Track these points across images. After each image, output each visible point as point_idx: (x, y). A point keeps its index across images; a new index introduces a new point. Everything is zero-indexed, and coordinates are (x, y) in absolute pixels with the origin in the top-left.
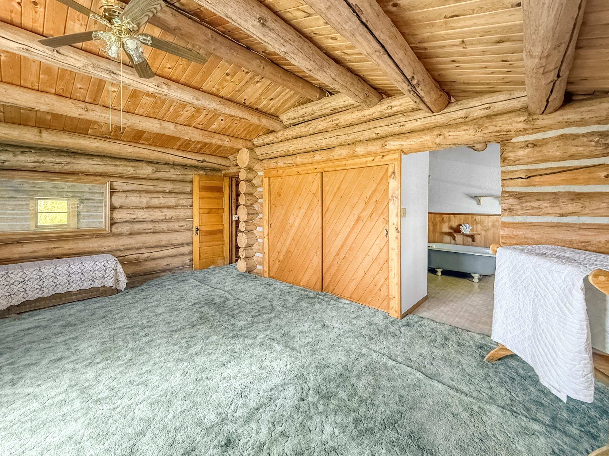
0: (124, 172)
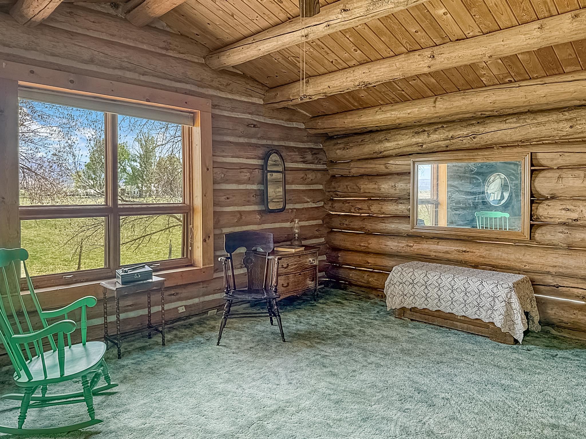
0: (554, 133)
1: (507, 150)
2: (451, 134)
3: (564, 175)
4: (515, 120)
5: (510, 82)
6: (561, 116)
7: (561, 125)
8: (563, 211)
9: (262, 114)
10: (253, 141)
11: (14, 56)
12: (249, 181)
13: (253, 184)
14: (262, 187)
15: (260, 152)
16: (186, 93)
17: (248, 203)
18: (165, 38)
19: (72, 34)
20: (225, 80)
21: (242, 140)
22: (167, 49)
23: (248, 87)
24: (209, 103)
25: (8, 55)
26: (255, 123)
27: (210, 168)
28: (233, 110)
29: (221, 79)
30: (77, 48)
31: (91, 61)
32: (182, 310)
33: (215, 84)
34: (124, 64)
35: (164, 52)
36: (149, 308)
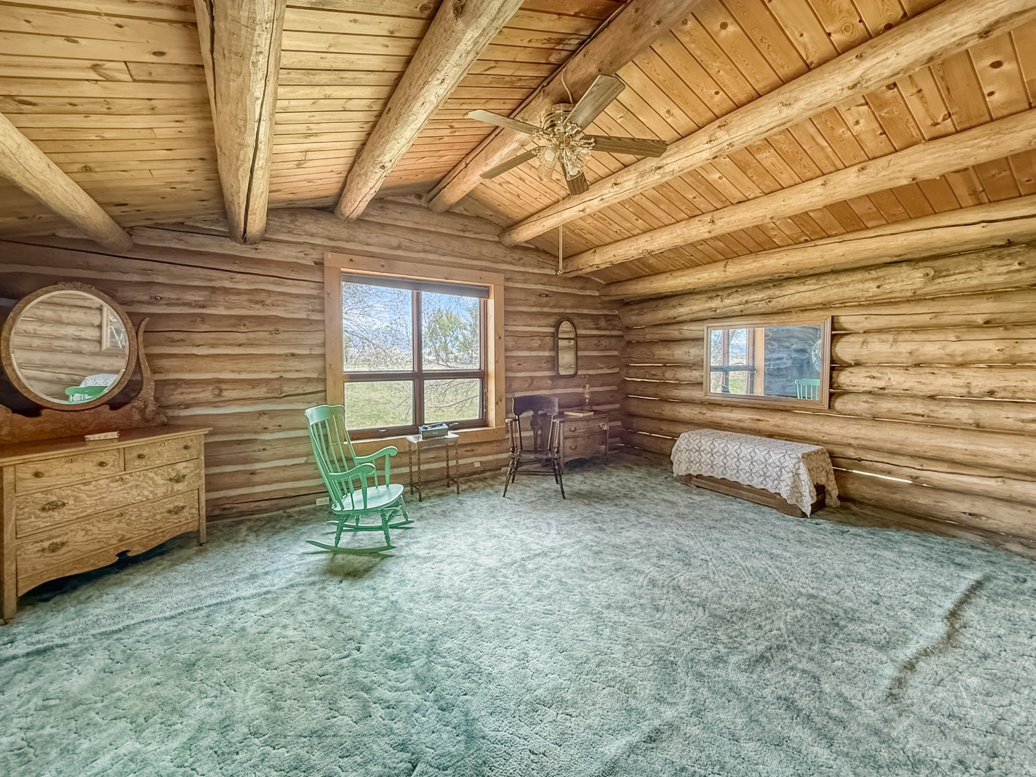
0: (860, 294)
1: (807, 314)
2: (745, 298)
3: (870, 340)
4: (814, 281)
5: (806, 241)
6: (866, 275)
7: (867, 285)
8: (868, 379)
9: (554, 284)
10: (546, 310)
11: (338, 248)
12: (541, 348)
13: (545, 350)
14: (553, 354)
15: (552, 320)
16: (481, 270)
17: (540, 369)
18: (462, 221)
19: (382, 226)
20: (517, 255)
21: (534, 309)
22: (464, 231)
23: (541, 259)
24: (502, 277)
25: (333, 247)
26: (547, 293)
27: (502, 336)
28: (525, 281)
29: (514, 254)
30: (387, 238)
31: (399, 247)
32: (477, 465)
33: (508, 259)
34: (427, 248)
35: (461, 234)
36: (448, 461)
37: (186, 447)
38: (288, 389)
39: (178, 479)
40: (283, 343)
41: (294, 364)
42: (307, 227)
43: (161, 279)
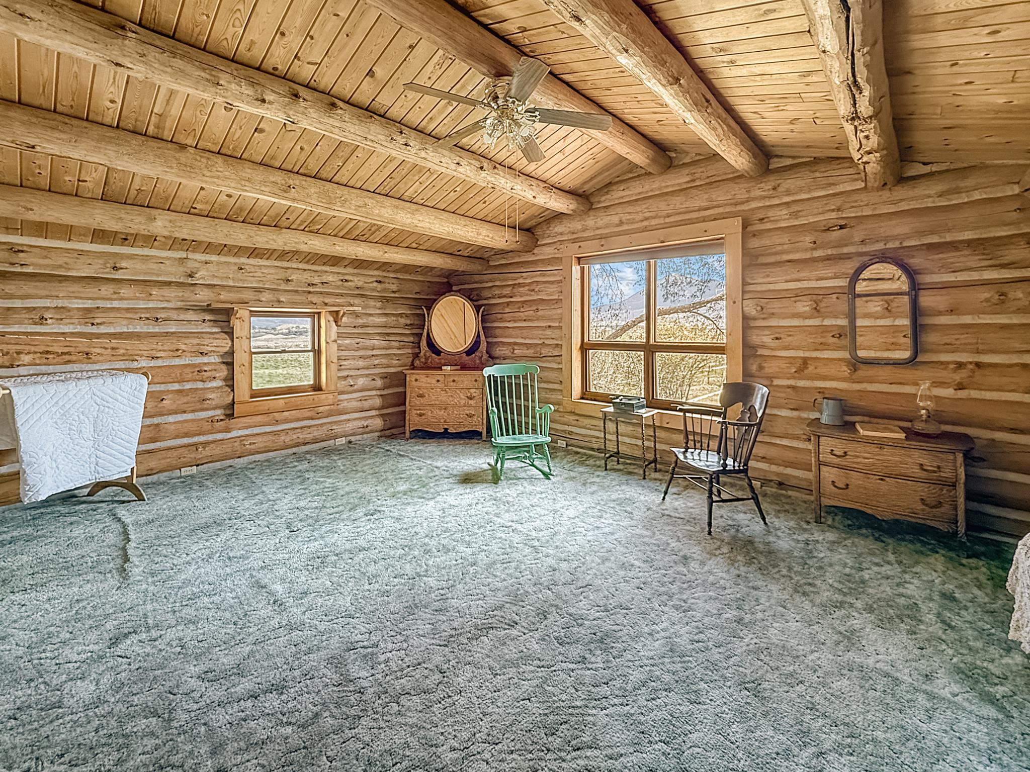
9: (862, 204)
10: (848, 249)
12: (817, 313)
13: (836, 317)
14: (845, 322)
16: (715, 219)
17: (823, 346)
22: (693, 181)
23: (818, 174)
24: (740, 221)
26: (843, 222)
27: (740, 301)
29: (762, 185)
30: (609, 218)
31: (621, 223)
33: (756, 193)
34: (647, 215)
35: (689, 185)
37: (476, 381)
38: (545, 351)
39: (471, 398)
40: (542, 318)
41: (548, 332)
42: (556, 229)
43: (498, 283)
